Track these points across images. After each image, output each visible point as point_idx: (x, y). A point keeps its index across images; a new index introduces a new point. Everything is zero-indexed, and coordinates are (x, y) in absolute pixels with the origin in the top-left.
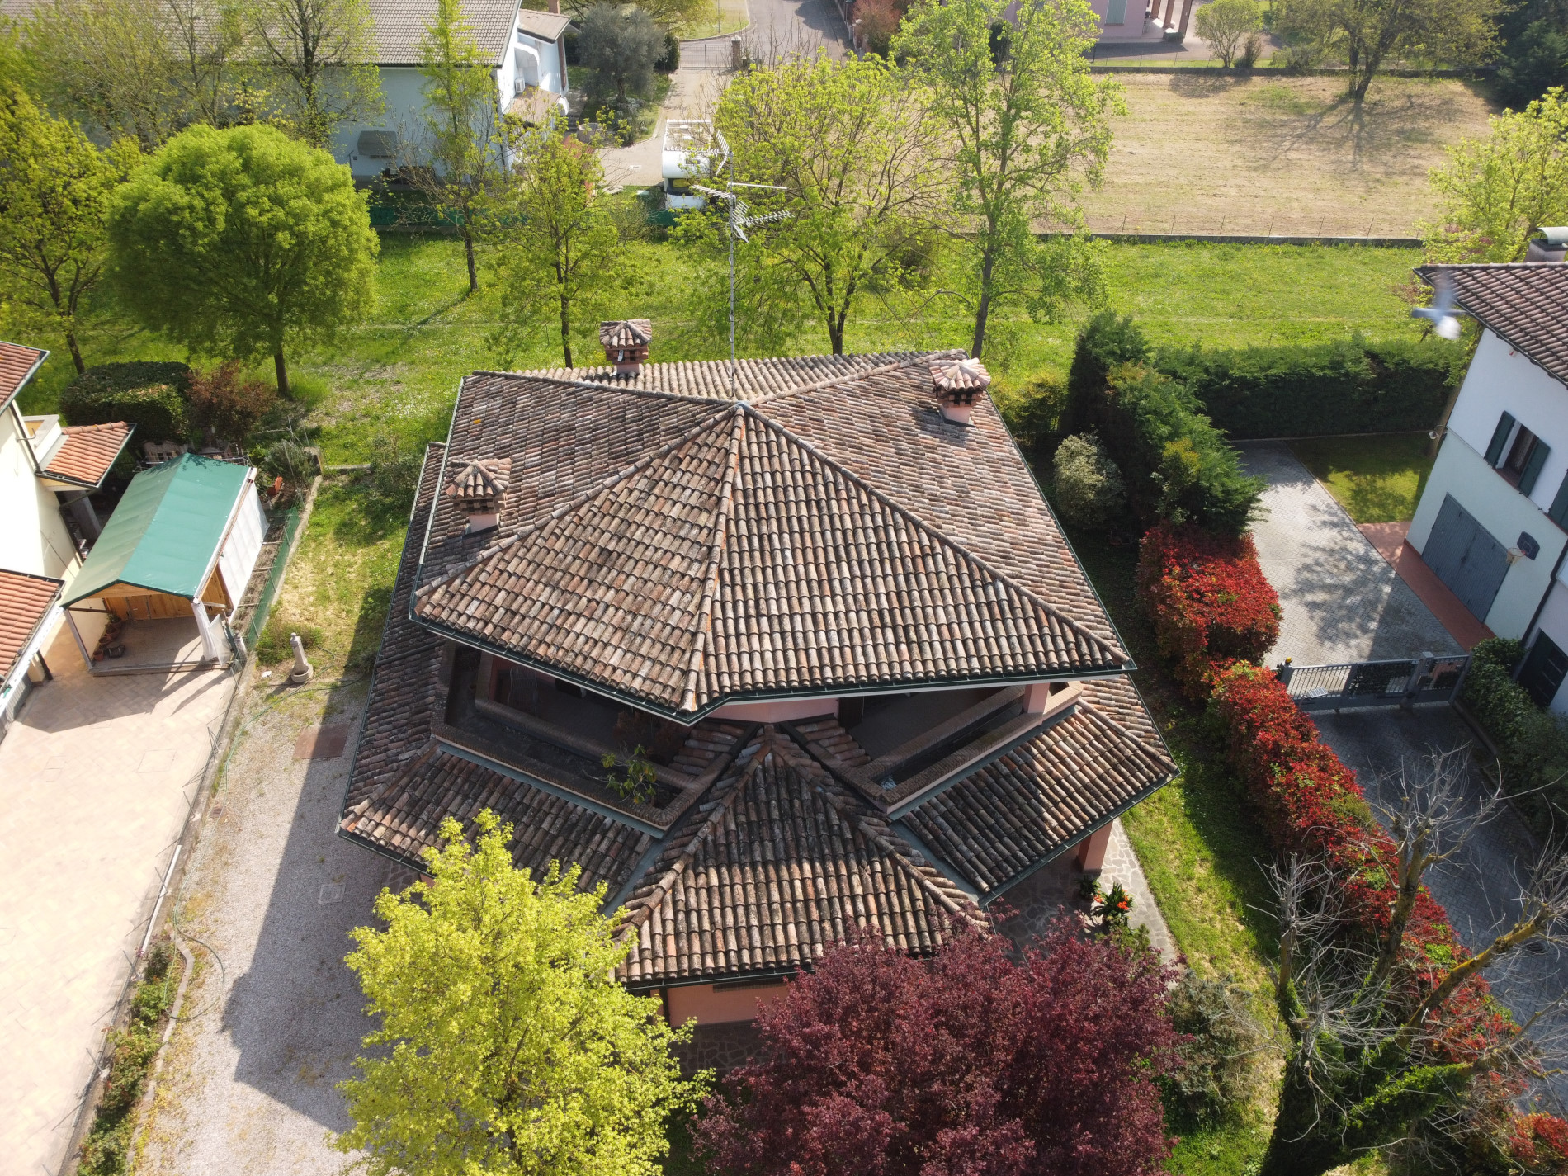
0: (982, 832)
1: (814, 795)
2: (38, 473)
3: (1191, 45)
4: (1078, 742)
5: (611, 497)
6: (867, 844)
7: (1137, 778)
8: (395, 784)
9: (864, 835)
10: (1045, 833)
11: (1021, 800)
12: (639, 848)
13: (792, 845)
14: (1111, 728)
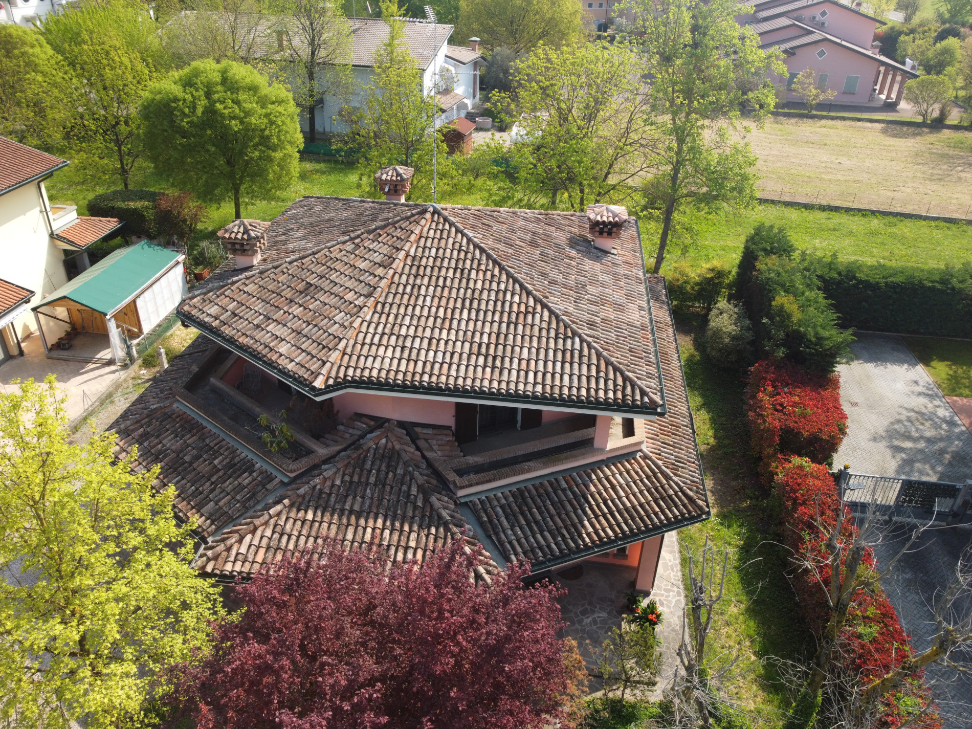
0: (528, 524)
1: (406, 472)
2: (52, 236)
3: (902, 109)
4: (631, 477)
5: (327, 253)
6: (431, 513)
7: (671, 511)
8: (138, 422)
9: (431, 506)
10: (580, 536)
11: (569, 508)
12: (268, 487)
13: (376, 502)
14: (662, 472)
